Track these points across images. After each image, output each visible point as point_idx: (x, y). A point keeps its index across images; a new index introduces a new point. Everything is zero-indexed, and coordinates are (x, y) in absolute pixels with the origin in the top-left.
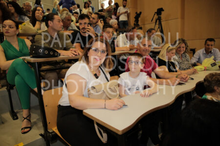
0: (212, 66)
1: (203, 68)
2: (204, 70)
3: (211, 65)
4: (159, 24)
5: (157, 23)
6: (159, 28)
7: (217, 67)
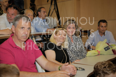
0: (106, 50)
1: (97, 53)
2: (98, 55)
3: (105, 48)
4: (55, 5)
5: (53, 4)
6: (55, 8)
7: (110, 51)
